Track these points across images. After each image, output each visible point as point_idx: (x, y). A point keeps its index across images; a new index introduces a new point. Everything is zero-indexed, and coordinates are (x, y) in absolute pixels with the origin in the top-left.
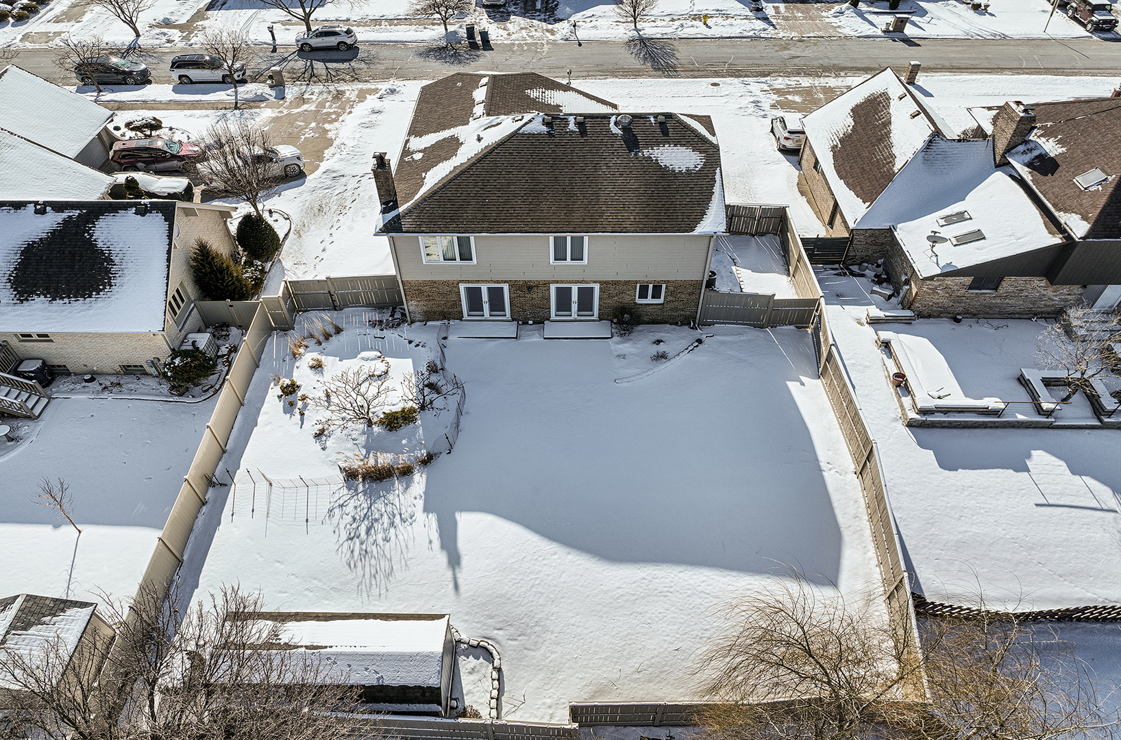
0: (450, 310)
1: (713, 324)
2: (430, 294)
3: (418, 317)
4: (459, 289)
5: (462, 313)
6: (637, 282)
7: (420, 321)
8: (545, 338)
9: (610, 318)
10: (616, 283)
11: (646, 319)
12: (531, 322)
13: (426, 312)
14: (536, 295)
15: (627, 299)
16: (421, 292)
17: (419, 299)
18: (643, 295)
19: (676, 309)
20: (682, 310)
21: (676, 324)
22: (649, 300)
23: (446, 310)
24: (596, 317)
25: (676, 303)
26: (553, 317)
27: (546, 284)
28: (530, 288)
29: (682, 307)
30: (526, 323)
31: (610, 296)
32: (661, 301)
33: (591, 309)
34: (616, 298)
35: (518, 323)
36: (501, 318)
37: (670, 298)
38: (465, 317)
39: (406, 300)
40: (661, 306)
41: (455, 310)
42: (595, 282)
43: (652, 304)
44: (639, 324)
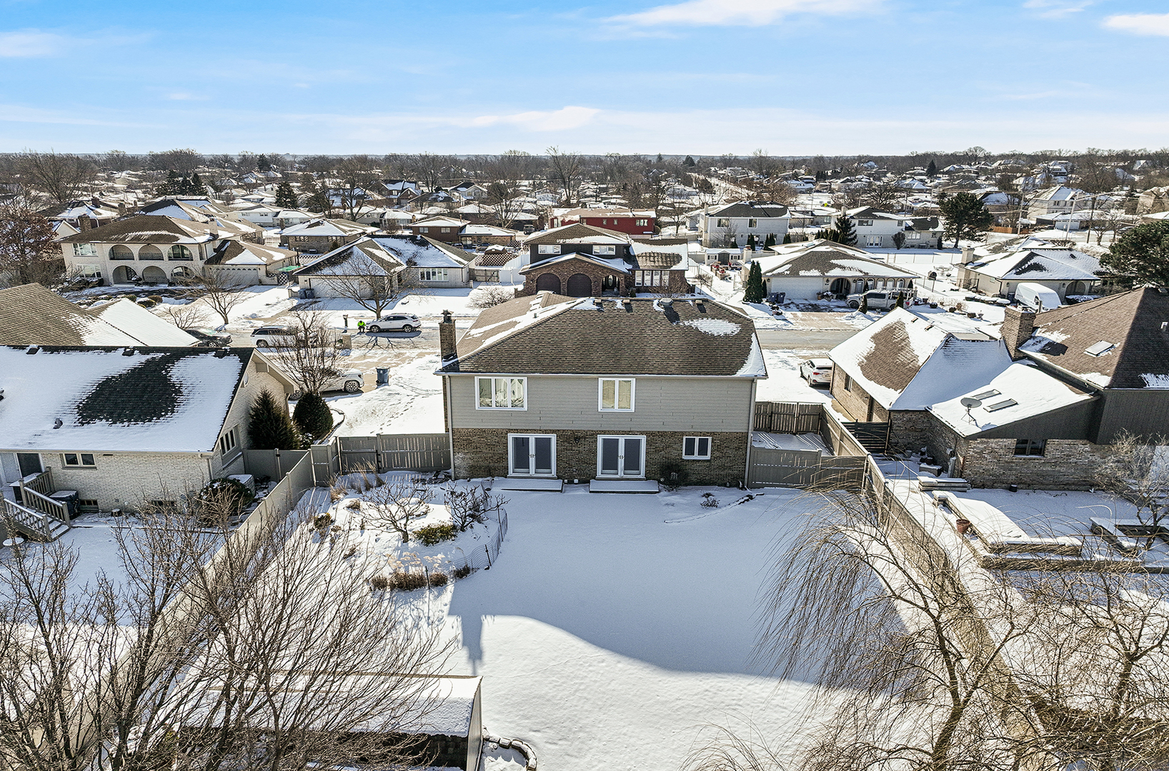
0: (496, 465)
1: (762, 486)
2: (478, 445)
3: (463, 473)
4: (507, 440)
5: (507, 468)
6: (683, 434)
7: (464, 478)
8: (591, 492)
9: (656, 477)
10: (663, 434)
11: (693, 478)
12: (576, 481)
13: (471, 467)
14: (583, 447)
15: (674, 454)
16: (470, 442)
17: (466, 451)
18: (690, 451)
19: (723, 467)
20: (730, 468)
21: (725, 485)
22: (696, 457)
23: (492, 464)
24: (642, 475)
25: (723, 460)
26: (599, 475)
27: (594, 435)
28: (577, 439)
29: (729, 464)
30: (571, 482)
31: (657, 451)
32: (708, 457)
33: (638, 468)
34: (663, 452)
35: (563, 482)
36: (546, 475)
37: (717, 454)
38: (511, 473)
39: (454, 452)
40: (708, 463)
41: (501, 464)
42: (642, 433)
43: (699, 461)
44: (686, 485)
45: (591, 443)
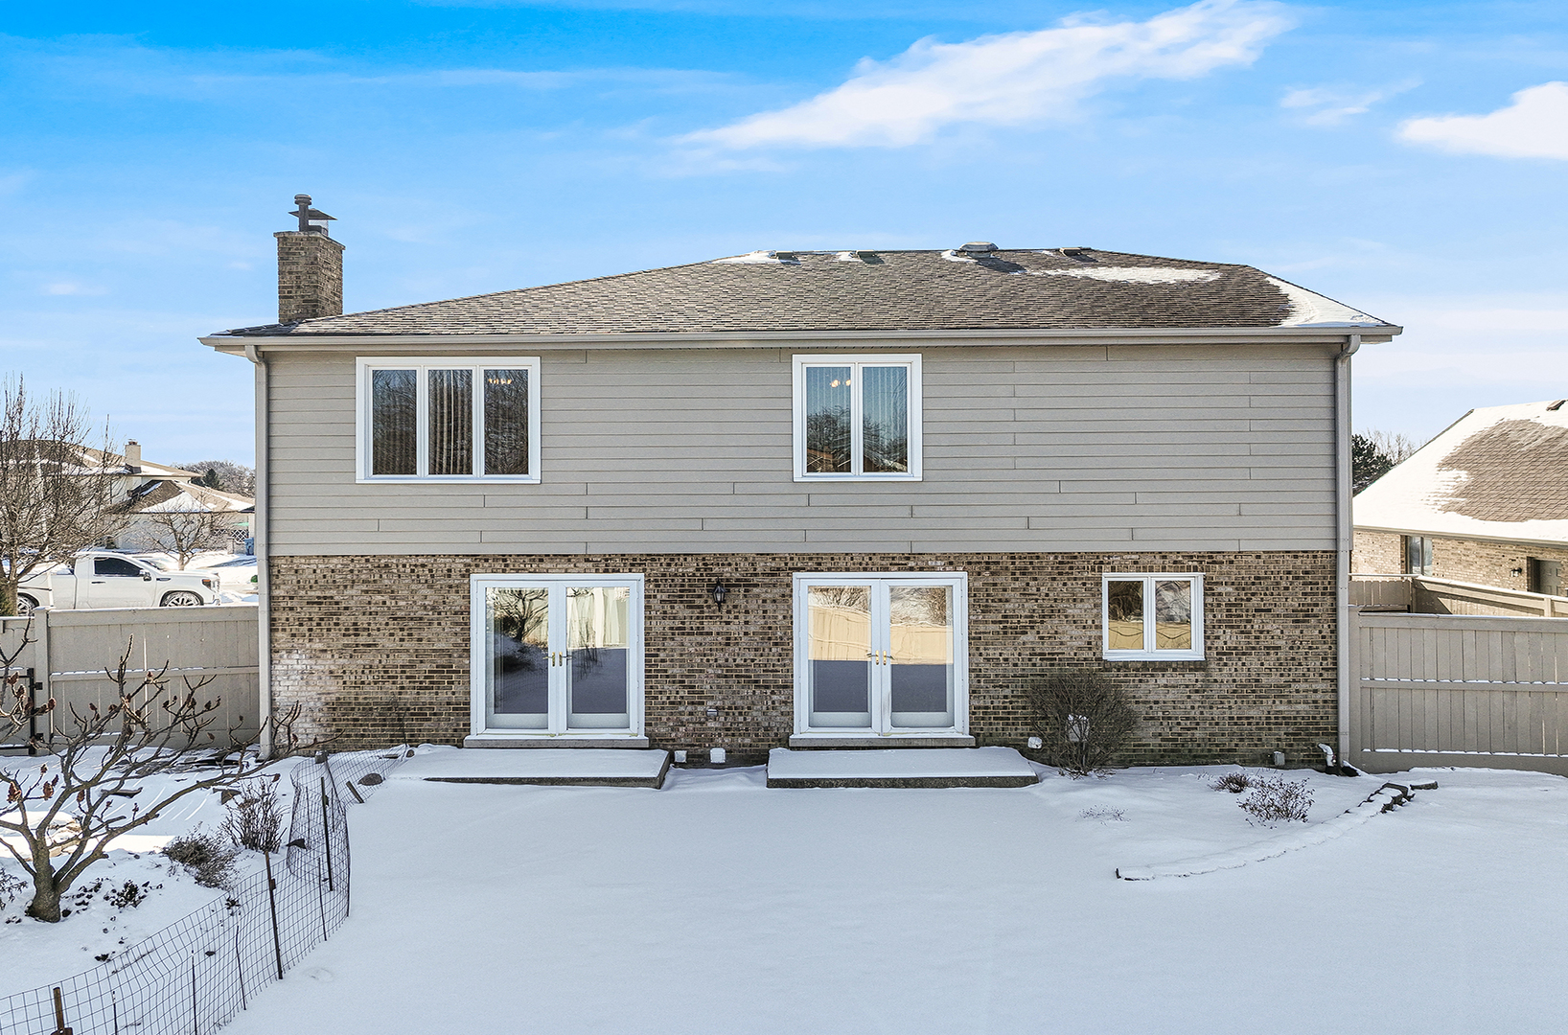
1: (1403, 765)
2: (363, 621)
3: (303, 731)
4: (469, 599)
5: (464, 709)
6: (1099, 561)
7: (307, 751)
8: (774, 783)
9: (1012, 733)
10: (1026, 565)
11: (1148, 735)
12: (718, 755)
13: (332, 707)
14: (743, 623)
15: (1069, 641)
16: (331, 611)
17: (319, 646)
19: (1253, 689)
20: (1279, 691)
21: (1266, 761)
22: (1151, 650)
23: (409, 696)
24: (960, 730)
25: (1253, 661)
26: (802, 731)
27: (781, 574)
28: (721, 588)
29: (1275, 679)
30: (698, 761)
31: (1010, 629)
32: (1195, 653)
33: (939, 701)
34: (1031, 637)
35: (671, 758)
36: (607, 734)
37: (1229, 638)
38: (478, 730)
39: (272, 651)
40: (1199, 675)
41: (443, 696)
42: (951, 562)
43: (1163, 667)
44: (1125, 763)
45: (769, 606)
